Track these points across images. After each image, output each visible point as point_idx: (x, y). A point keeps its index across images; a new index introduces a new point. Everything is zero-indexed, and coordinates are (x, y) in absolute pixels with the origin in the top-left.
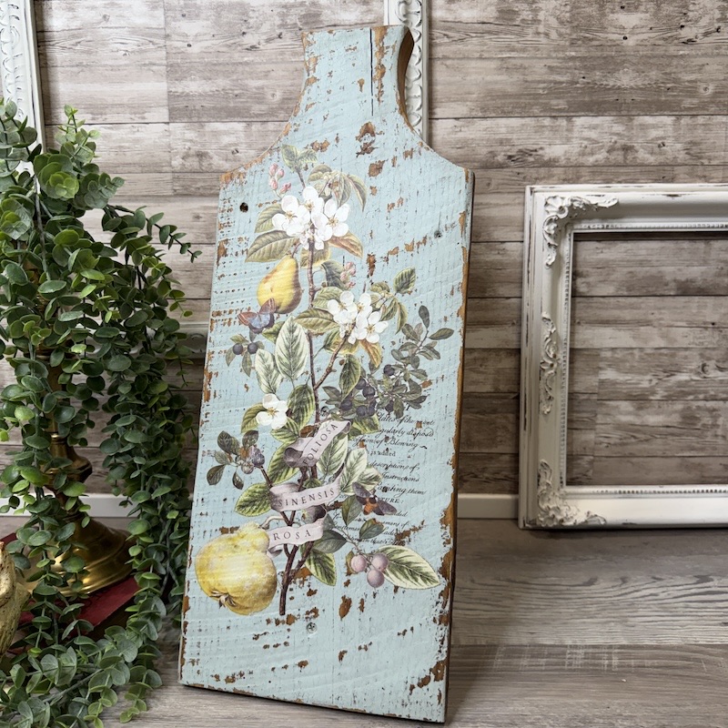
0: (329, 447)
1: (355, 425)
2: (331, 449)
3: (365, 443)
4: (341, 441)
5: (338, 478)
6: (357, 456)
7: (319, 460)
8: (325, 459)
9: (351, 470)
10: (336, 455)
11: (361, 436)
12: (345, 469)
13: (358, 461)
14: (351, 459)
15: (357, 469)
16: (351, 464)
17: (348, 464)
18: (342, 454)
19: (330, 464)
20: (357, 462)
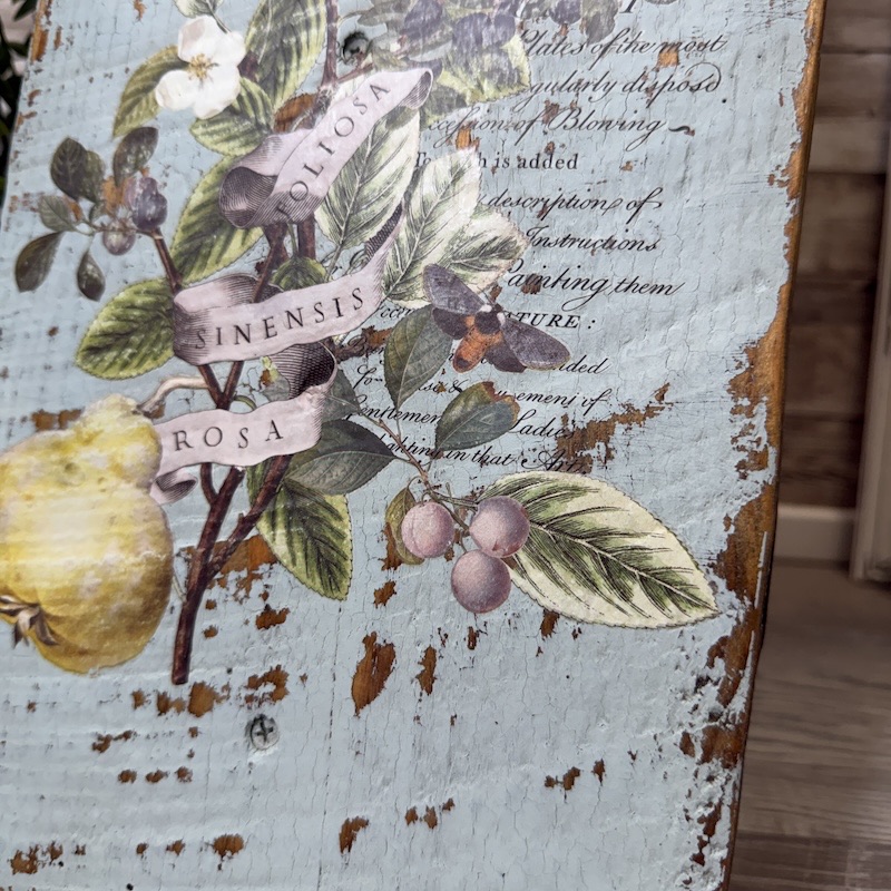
0: (358, 156)
1: (446, 79)
2: (363, 163)
3: (475, 133)
4: (397, 135)
5: (381, 252)
6: (446, 177)
7: (326, 200)
8: (343, 193)
9: (424, 225)
10: (378, 181)
11: (464, 111)
12: (403, 221)
13: (447, 193)
14: (427, 187)
15: (440, 221)
16: (424, 205)
17: (416, 205)
18: (399, 175)
19: (356, 208)
20: (445, 197)
